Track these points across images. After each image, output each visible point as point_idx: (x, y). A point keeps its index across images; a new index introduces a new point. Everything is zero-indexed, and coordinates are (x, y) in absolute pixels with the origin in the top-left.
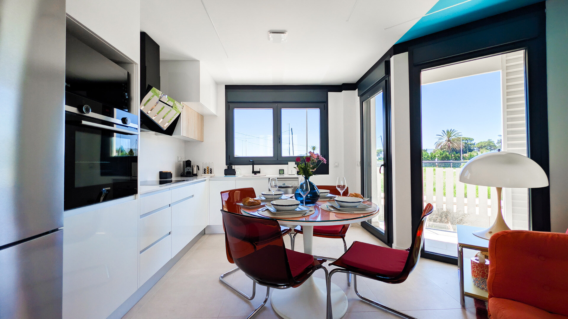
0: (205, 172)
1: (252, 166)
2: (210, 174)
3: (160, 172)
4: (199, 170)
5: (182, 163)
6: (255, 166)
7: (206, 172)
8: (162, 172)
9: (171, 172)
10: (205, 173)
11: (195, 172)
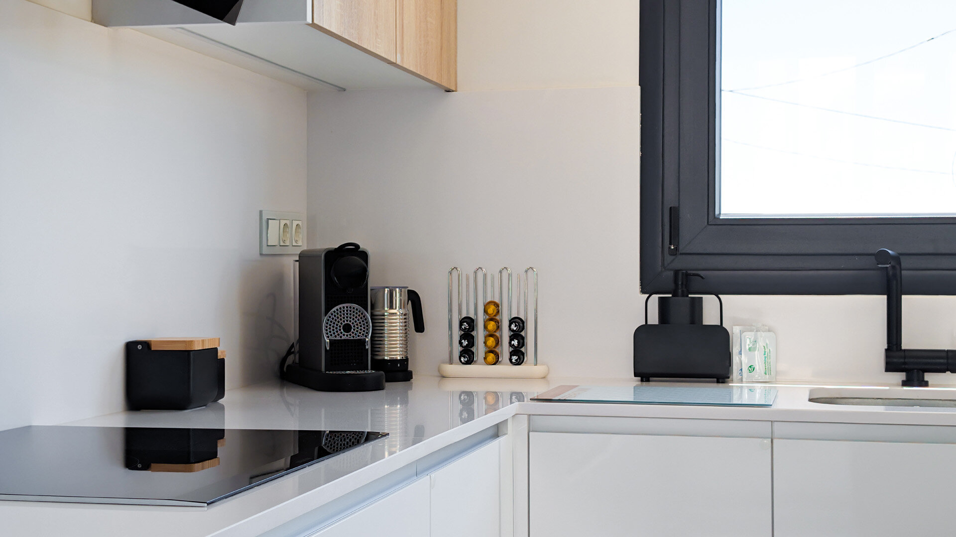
0: (472, 343)
1: (880, 301)
2: (505, 368)
3: (130, 347)
4: (420, 326)
5: (291, 269)
6: (907, 301)
7: (480, 349)
8: (146, 344)
9: (215, 350)
10: (467, 355)
11: (393, 350)
